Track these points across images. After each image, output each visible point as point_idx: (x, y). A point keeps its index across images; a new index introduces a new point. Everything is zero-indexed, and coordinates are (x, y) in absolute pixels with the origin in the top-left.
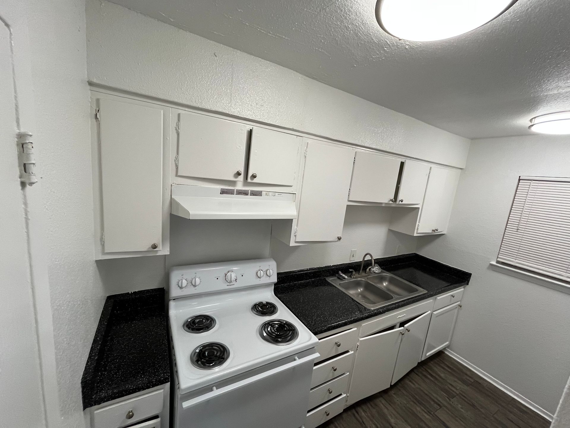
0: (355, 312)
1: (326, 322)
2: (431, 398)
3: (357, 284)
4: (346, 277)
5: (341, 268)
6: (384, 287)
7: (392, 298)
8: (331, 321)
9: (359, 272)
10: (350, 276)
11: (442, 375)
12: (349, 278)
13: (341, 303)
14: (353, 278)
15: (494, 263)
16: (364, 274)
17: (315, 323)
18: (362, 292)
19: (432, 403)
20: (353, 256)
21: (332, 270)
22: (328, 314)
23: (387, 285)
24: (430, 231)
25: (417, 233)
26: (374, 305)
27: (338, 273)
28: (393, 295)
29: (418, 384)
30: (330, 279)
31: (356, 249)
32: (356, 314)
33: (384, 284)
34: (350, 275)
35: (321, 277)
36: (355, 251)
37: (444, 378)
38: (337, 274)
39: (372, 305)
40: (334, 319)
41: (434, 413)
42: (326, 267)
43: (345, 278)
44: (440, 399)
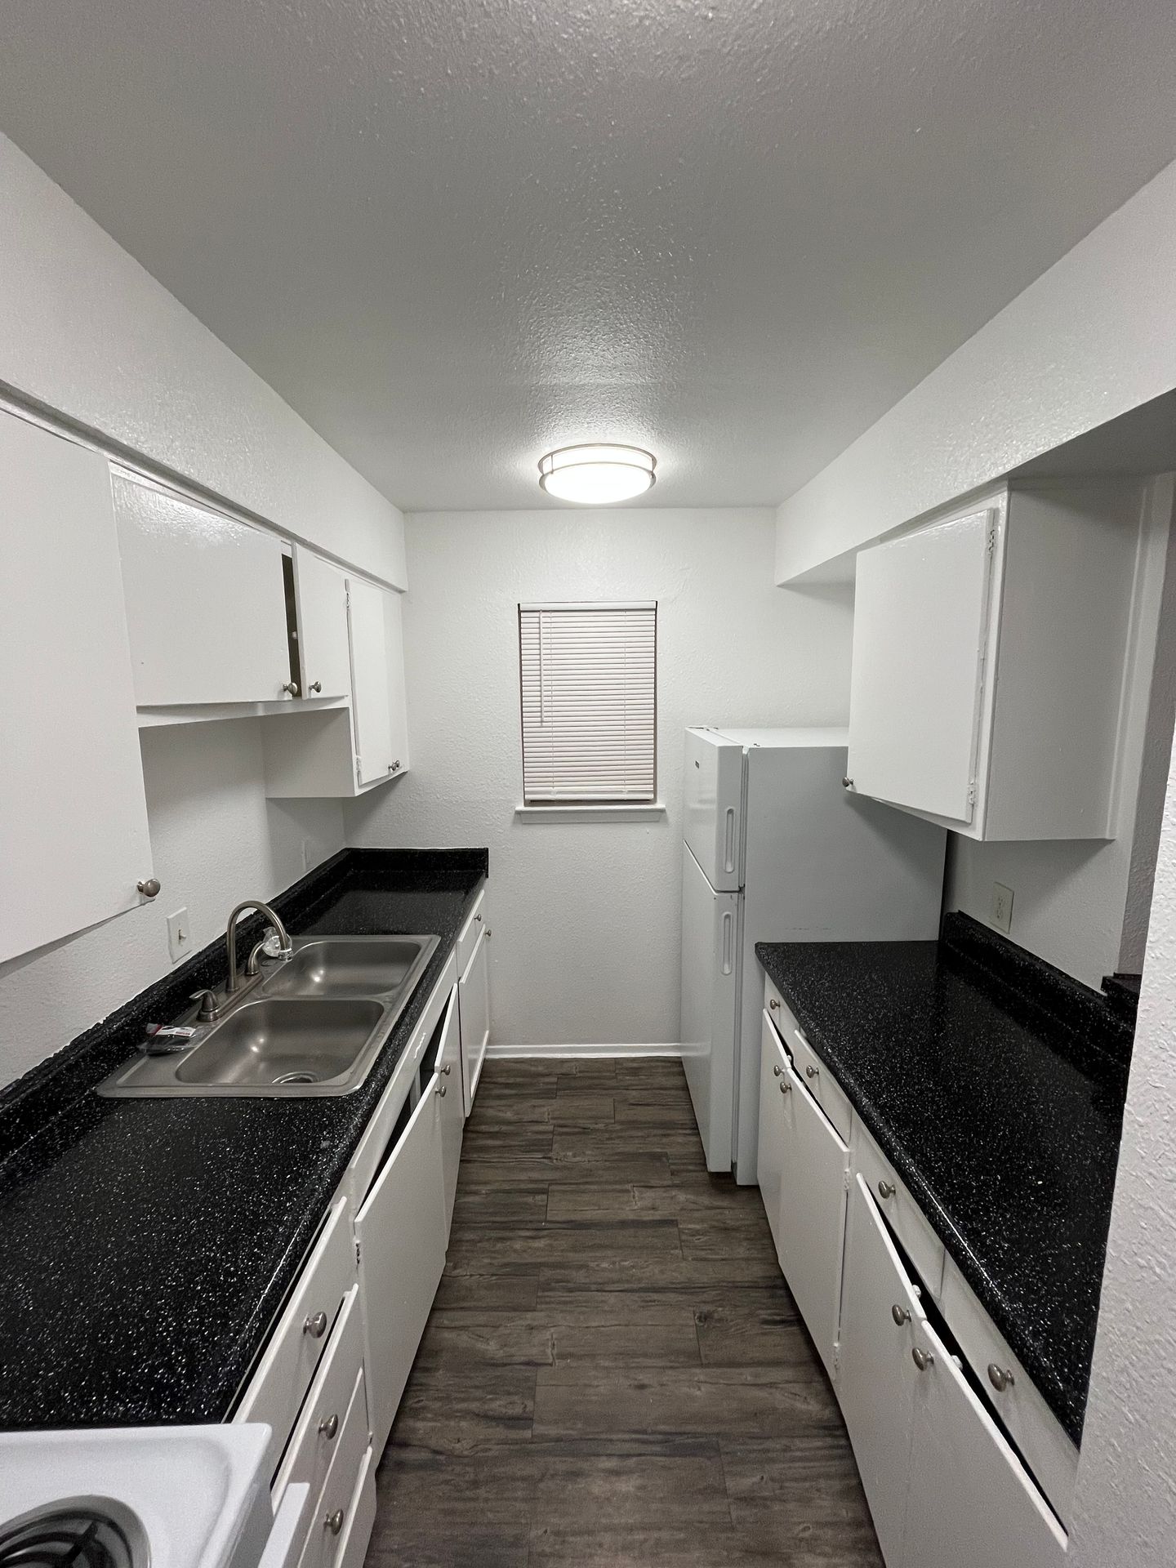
0: (317, 1141)
1: (236, 1292)
2: (521, 1191)
3: (239, 1031)
4: (190, 1031)
5: (149, 1007)
6: (320, 986)
7: (381, 1010)
8: (256, 1269)
9: (228, 986)
10: (201, 1019)
11: (509, 1115)
12: (202, 1029)
13: (238, 1148)
14: (216, 1018)
15: (521, 807)
16: (243, 983)
17: (190, 1350)
18: (264, 1048)
19: (530, 1199)
20: (180, 937)
21: (115, 1039)
22: (219, 1247)
23: (325, 977)
24: (386, 773)
25: (361, 786)
26: (351, 1070)
27: (142, 1035)
28: (376, 996)
29: (486, 1183)
30: (122, 1080)
31: (185, 908)
32: (323, 1151)
33: (317, 979)
34: (196, 1013)
35: (68, 1101)
36: (182, 916)
37: (515, 1118)
38: (141, 1042)
39: (345, 1075)
40: (259, 1245)
41: (546, 1221)
42: (77, 1043)
43: (184, 1040)
44: (535, 1175)
